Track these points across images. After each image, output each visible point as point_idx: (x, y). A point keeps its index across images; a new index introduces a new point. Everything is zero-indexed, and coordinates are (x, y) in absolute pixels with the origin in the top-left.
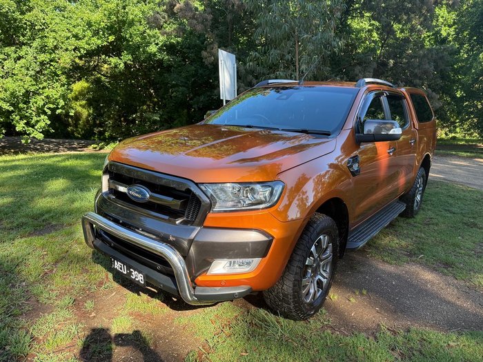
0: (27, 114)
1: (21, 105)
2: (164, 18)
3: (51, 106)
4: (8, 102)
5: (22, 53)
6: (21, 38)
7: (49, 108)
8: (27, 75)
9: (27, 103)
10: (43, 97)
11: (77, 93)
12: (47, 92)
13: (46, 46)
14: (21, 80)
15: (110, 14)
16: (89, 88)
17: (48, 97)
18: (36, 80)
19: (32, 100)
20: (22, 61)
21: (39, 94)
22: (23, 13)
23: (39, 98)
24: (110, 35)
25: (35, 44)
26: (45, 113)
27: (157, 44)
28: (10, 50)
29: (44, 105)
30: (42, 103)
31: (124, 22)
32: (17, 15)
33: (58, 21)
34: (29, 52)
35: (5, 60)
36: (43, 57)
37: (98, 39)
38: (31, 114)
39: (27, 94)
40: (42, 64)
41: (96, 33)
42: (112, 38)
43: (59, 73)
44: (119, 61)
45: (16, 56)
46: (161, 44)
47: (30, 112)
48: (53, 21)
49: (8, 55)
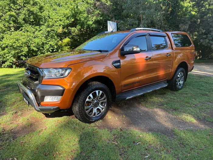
0: (43, 52)
1: (41, 48)
2: (92, 10)
3: (52, 48)
4: (36, 47)
5: (41, 28)
6: (41, 22)
7: (51, 49)
8: (43, 36)
9: (43, 47)
10: (49, 45)
11: (66, 43)
12: (50, 43)
13: (49, 25)
14: (41, 39)
15: (72, 10)
16: (71, 41)
17: (51, 45)
18: (46, 38)
19: (45, 47)
20: (42, 31)
21: (48, 44)
22: (41, 13)
23: (47, 45)
24: (73, 18)
25: (46, 24)
26: (50, 51)
27: (92, 21)
28: (37, 27)
29: (49, 48)
30: (48, 47)
31: (77, 13)
32: (39, 14)
33: (54, 15)
34: (43, 27)
35: (35, 31)
36: (49, 29)
37: (68, 20)
38: (45, 52)
39: (43, 44)
40: (48, 32)
41: (67, 18)
42: (73, 20)
43: (54, 35)
44: (75, 29)
45: (39, 29)
46: (94, 21)
47: (44, 51)
48: (52, 15)
49: (37, 30)
